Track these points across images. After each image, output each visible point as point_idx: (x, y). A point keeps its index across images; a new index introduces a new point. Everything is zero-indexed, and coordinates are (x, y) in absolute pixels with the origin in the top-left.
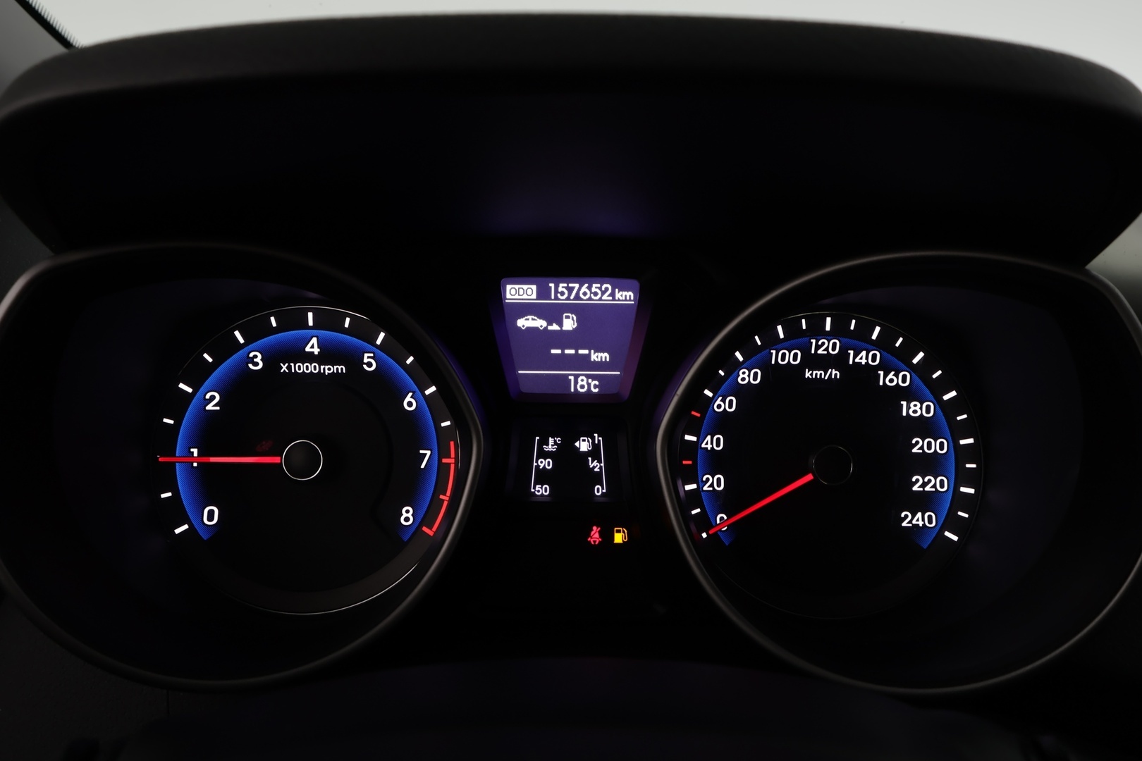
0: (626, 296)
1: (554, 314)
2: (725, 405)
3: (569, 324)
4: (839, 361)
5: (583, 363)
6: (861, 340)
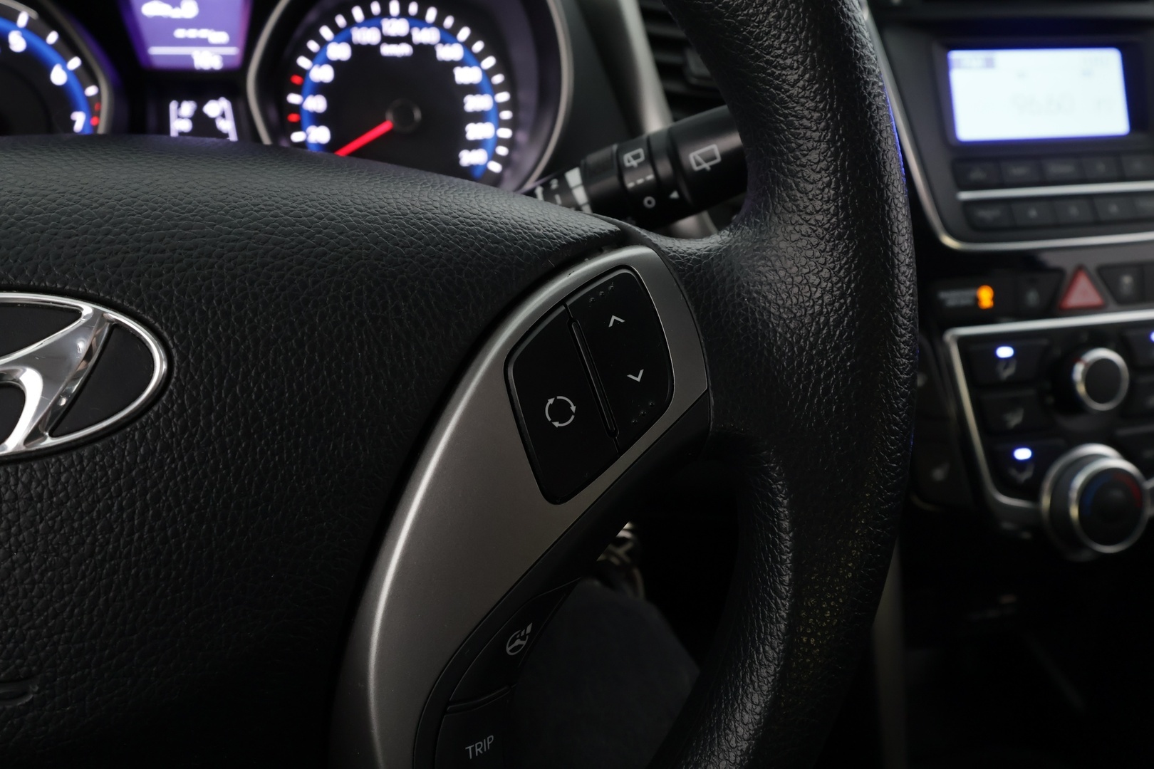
2: (324, 74)
3: (189, 10)
4: (407, 39)
5: (203, 43)
6: (418, 21)
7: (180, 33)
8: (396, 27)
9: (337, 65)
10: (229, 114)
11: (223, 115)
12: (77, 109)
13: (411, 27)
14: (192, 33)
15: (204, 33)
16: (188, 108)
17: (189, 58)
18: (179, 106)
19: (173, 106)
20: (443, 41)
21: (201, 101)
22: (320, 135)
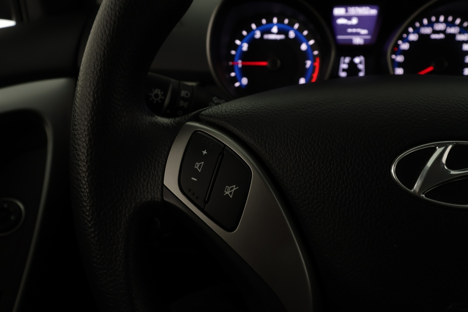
0: (373, 12)
1: (349, 18)
2: (405, 46)
3: (354, 21)
4: (443, 32)
5: (357, 34)
6: (451, 24)
7: (350, 30)
8: (440, 27)
9: (411, 43)
10: (364, 62)
11: (361, 63)
12: (308, 59)
13: (447, 26)
14: (354, 30)
15: (359, 30)
16: (347, 60)
17: (351, 40)
18: (344, 59)
19: (342, 59)
20: (461, 33)
21: (353, 57)
22: (399, 71)
